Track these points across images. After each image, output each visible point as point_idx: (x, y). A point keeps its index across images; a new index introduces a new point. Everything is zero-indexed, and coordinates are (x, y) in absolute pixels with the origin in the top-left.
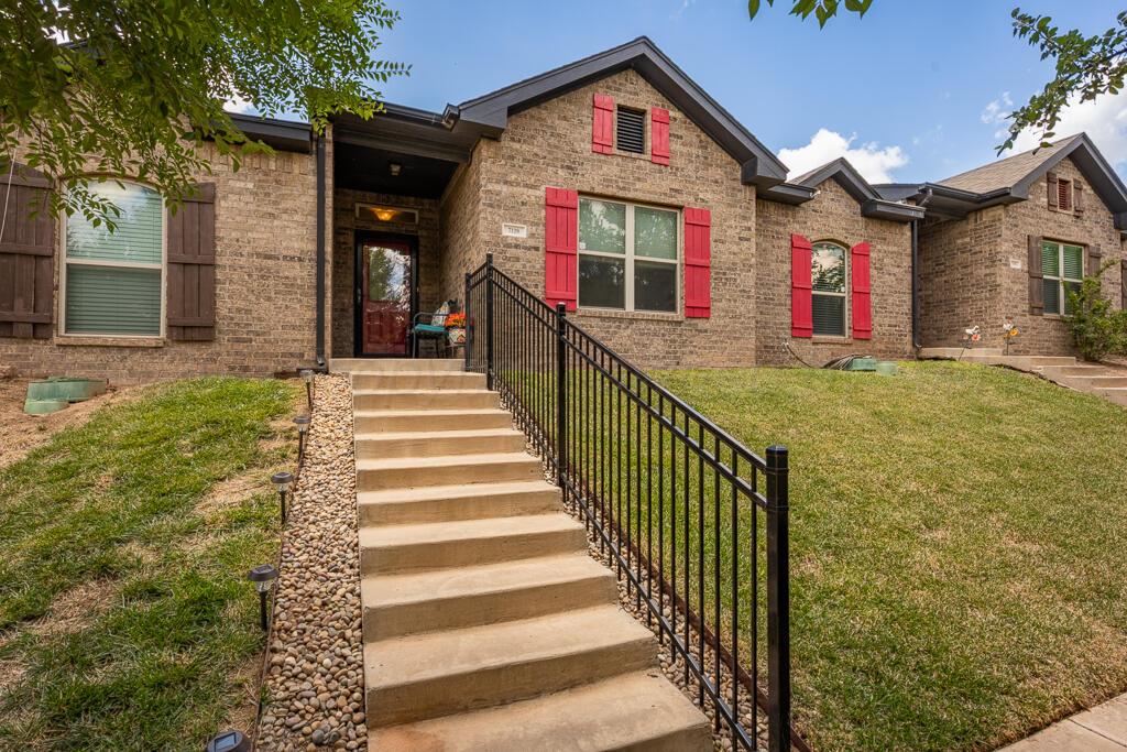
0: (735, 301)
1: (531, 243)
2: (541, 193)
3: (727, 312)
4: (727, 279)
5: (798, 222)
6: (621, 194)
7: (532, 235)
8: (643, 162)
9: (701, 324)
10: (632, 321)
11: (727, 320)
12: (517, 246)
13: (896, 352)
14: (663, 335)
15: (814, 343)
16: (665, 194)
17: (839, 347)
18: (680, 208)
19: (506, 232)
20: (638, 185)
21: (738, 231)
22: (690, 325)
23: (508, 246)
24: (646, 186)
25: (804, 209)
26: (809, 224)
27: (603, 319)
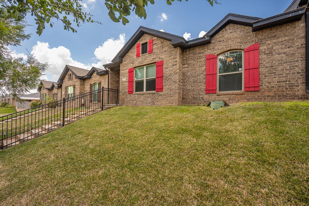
0: (171, 85)
1: (126, 81)
2: (128, 70)
3: (168, 89)
4: (168, 79)
5: (210, 49)
6: (141, 65)
7: (127, 79)
8: (147, 55)
9: (160, 93)
10: (143, 94)
11: (168, 91)
12: (124, 82)
13: (286, 96)
14: (150, 97)
15: (218, 95)
16: (151, 61)
17: (235, 96)
18: (155, 63)
19: (123, 80)
20: (145, 61)
21: (172, 63)
22: (157, 94)
23: (123, 82)
24: (147, 61)
25: (213, 43)
26: (216, 48)
27: (138, 94)
